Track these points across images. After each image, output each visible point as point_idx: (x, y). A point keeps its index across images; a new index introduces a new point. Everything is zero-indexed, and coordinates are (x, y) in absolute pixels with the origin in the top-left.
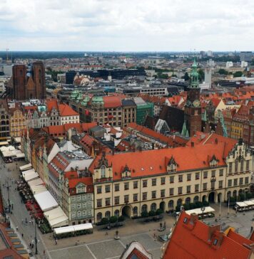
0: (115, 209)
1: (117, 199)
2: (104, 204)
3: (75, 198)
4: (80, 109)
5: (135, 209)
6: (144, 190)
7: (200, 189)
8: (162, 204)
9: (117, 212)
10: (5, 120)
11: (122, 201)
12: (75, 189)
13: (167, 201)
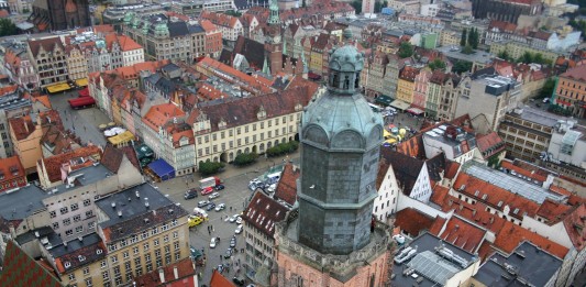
0: (214, 156)
1: (215, 148)
2: (204, 153)
3: (178, 150)
4: (139, 37)
5: (232, 154)
6: (238, 137)
7: (287, 131)
8: (254, 148)
9: (216, 158)
10: (62, 61)
11: (220, 149)
12: (178, 142)
13: (258, 145)
